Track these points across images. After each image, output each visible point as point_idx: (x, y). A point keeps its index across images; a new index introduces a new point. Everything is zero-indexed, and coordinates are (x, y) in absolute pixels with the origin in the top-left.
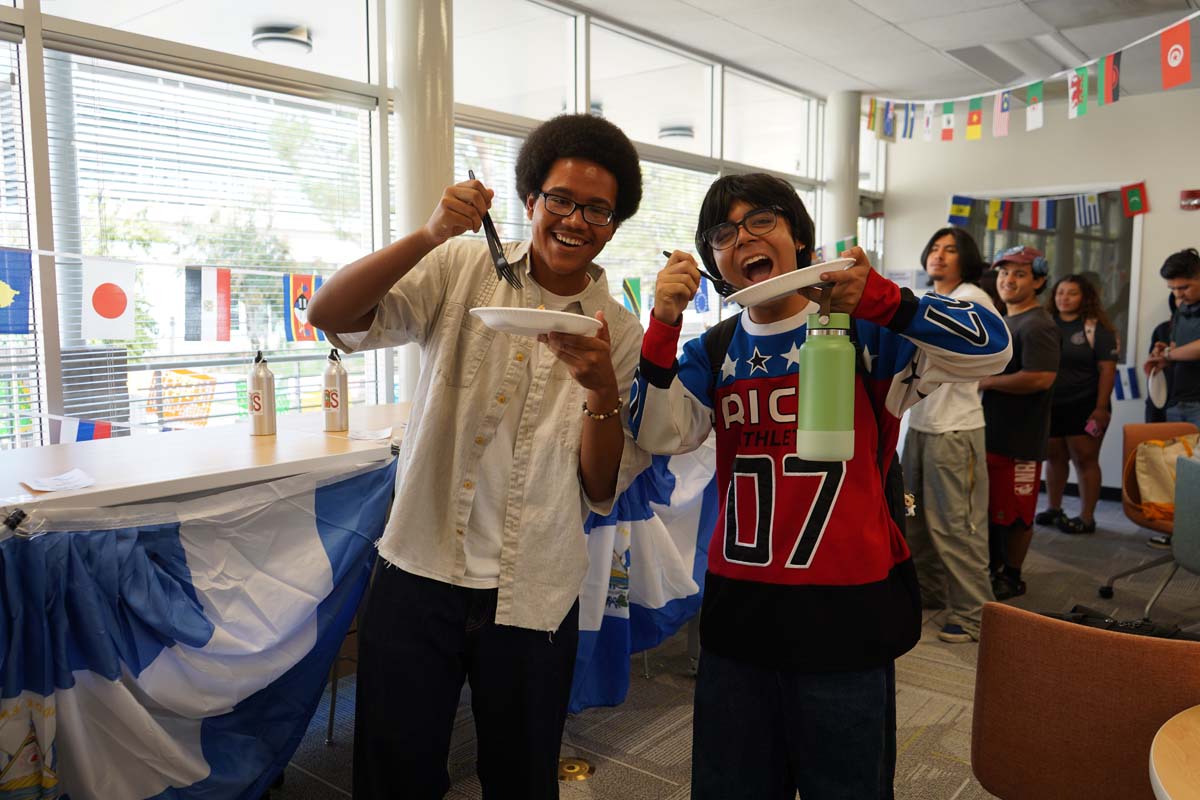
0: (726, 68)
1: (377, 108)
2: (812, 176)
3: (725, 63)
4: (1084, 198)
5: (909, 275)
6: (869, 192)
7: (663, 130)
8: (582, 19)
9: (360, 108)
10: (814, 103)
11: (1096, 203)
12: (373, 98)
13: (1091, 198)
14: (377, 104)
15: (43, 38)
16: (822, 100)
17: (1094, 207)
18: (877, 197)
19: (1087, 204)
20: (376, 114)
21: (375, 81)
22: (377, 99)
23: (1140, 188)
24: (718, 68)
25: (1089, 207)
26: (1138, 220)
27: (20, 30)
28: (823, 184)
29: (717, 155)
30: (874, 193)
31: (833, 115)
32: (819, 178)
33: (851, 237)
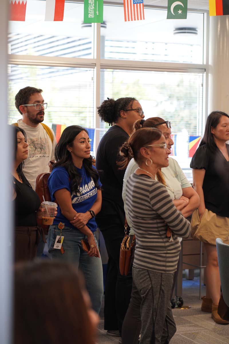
1: (205, 72)
9: (198, 73)
12: (203, 69)
15: (101, 66)
20: (205, 74)
22: (205, 69)
27: (95, 65)
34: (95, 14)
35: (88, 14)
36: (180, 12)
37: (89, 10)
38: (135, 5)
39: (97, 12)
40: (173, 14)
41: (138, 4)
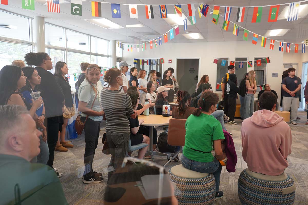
0: (91, 36)
2: (108, 55)
3: (91, 35)
6: (119, 57)
7: (80, 43)
8: (65, 29)
9: (28, 45)
10: (108, 42)
14: (31, 45)
16: (109, 41)
18: (121, 58)
19: (155, 61)
20: (31, 47)
21: (31, 41)
23: (163, 59)
24: (89, 36)
26: (163, 64)
28: (110, 56)
29: (90, 52)
30: (120, 57)
31: (111, 43)
32: (110, 55)
33: (115, 66)
34: (29, 4)
35: (25, 4)
36: (78, 12)
37: (25, 2)
38: (55, 4)
39: (31, 4)
40: (74, 11)
41: (56, 4)
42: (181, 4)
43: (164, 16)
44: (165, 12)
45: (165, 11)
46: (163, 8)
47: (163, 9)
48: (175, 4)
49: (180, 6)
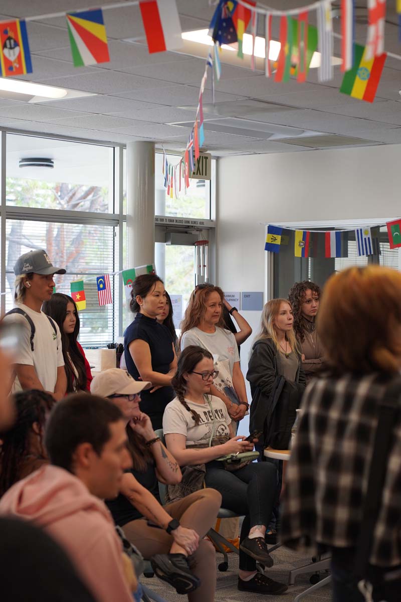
4: (361, 230)
5: (237, 297)
11: (370, 236)
13: (366, 231)
17: (369, 238)
19: (364, 237)
25: (365, 239)
32: (119, 214)
42: (104, 8)
43: (16, 65)
44: (19, 50)
45: (17, 44)
46: (11, 34)
47: (9, 38)
48: (72, 11)
49: (96, 16)
